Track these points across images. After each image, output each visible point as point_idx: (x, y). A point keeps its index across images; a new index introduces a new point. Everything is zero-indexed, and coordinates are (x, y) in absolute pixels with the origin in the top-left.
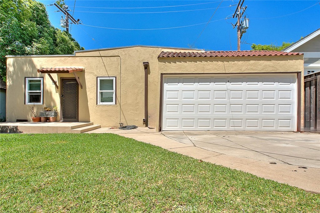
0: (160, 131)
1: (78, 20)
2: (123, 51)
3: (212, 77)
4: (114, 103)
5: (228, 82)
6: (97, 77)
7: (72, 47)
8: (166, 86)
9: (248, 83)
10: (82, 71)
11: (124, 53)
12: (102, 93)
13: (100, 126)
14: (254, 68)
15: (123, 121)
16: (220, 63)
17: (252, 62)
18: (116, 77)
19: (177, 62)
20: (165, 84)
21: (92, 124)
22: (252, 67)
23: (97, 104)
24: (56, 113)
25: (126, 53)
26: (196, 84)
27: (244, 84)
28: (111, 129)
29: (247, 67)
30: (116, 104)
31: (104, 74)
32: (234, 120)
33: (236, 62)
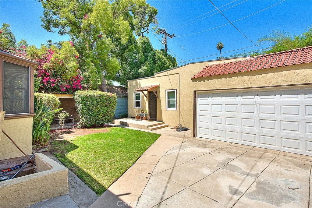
0: (194, 137)
1: (173, 35)
2: (181, 69)
3: (238, 91)
4: (176, 109)
5: (257, 95)
6: (166, 90)
7: (165, 61)
8: (199, 101)
9: (283, 96)
10: (158, 87)
11: (181, 71)
12: (169, 101)
13: (168, 125)
14: (288, 80)
15: (182, 123)
16: (245, 78)
17: (285, 73)
18: (176, 89)
19: (205, 81)
20: (198, 98)
21: (164, 123)
22: (285, 79)
23: (166, 109)
24: (146, 115)
25: (183, 70)
26: (224, 98)
27: (277, 97)
28: (173, 128)
29: (278, 79)
30: (177, 110)
31: (169, 87)
32: (265, 137)
33: (263, 75)
